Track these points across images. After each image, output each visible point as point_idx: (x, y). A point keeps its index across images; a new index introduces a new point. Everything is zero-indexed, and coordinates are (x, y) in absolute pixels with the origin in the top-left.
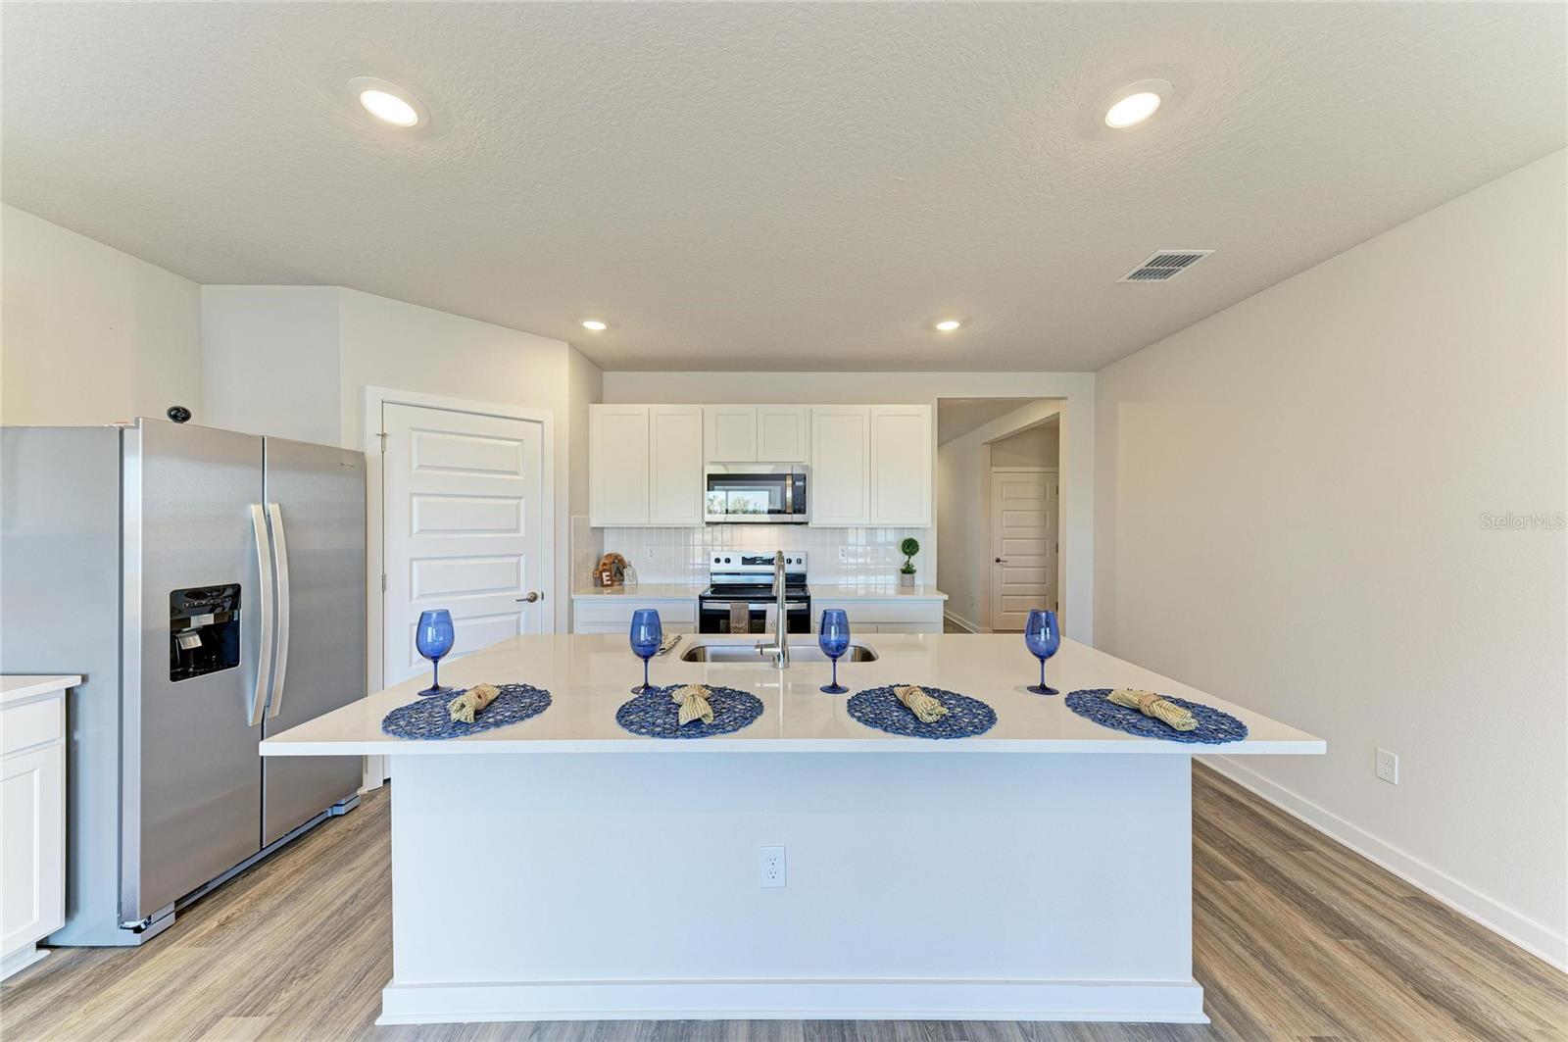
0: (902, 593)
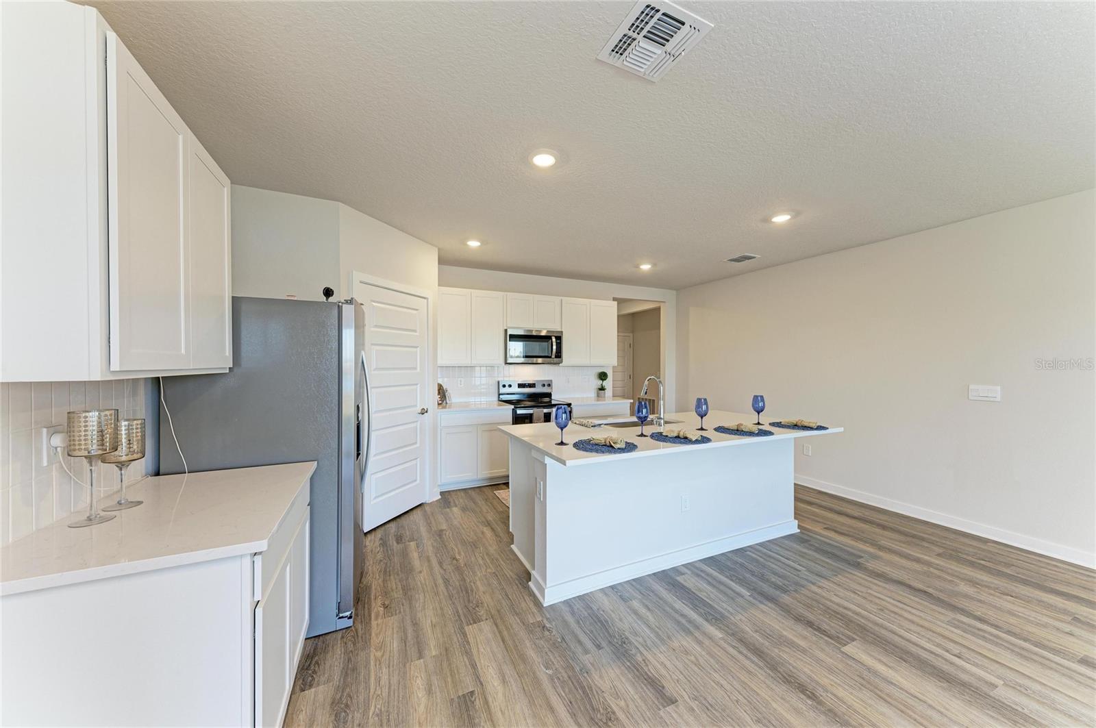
0: (598, 401)
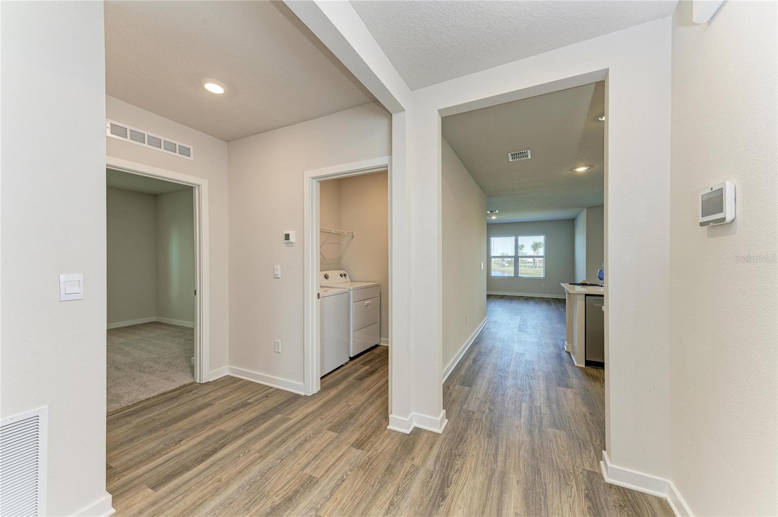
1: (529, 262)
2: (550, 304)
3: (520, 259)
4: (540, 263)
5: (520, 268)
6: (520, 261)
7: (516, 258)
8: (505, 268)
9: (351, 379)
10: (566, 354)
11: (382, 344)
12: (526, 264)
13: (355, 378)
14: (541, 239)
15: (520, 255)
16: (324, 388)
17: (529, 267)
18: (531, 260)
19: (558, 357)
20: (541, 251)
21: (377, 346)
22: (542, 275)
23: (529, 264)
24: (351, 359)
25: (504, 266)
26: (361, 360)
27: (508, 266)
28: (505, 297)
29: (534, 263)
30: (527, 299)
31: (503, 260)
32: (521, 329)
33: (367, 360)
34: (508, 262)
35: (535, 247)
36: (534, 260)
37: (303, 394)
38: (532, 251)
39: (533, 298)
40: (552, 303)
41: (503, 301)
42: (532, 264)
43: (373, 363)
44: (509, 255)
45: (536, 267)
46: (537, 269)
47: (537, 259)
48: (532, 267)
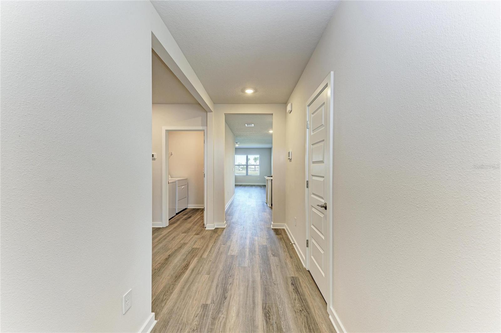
1: (252, 168)
2: (262, 187)
3: (249, 166)
4: (258, 168)
5: (249, 171)
6: (249, 168)
7: (247, 166)
8: (240, 171)
9: (181, 220)
10: (266, 204)
11: (188, 208)
12: (251, 169)
13: (183, 220)
14: (258, 156)
15: (248, 164)
16: (171, 224)
17: (253, 170)
18: (253, 167)
19: (263, 205)
20: (258, 162)
21: (186, 209)
22: (259, 174)
23: (252, 169)
24: (177, 214)
25: (239, 170)
26: (182, 214)
27: (242, 170)
28: (242, 186)
29: (255, 168)
30: (252, 186)
31: (239, 167)
32: (249, 197)
33: (184, 214)
34: (242, 168)
35: (255, 159)
36: (255, 167)
37: (161, 227)
38: (254, 162)
39: (254, 185)
40: (263, 187)
41: (241, 187)
42: (254, 169)
43: (188, 215)
44: (242, 164)
45: (256, 171)
46: (256, 172)
47: (256, 166)
48: (254, 171)
